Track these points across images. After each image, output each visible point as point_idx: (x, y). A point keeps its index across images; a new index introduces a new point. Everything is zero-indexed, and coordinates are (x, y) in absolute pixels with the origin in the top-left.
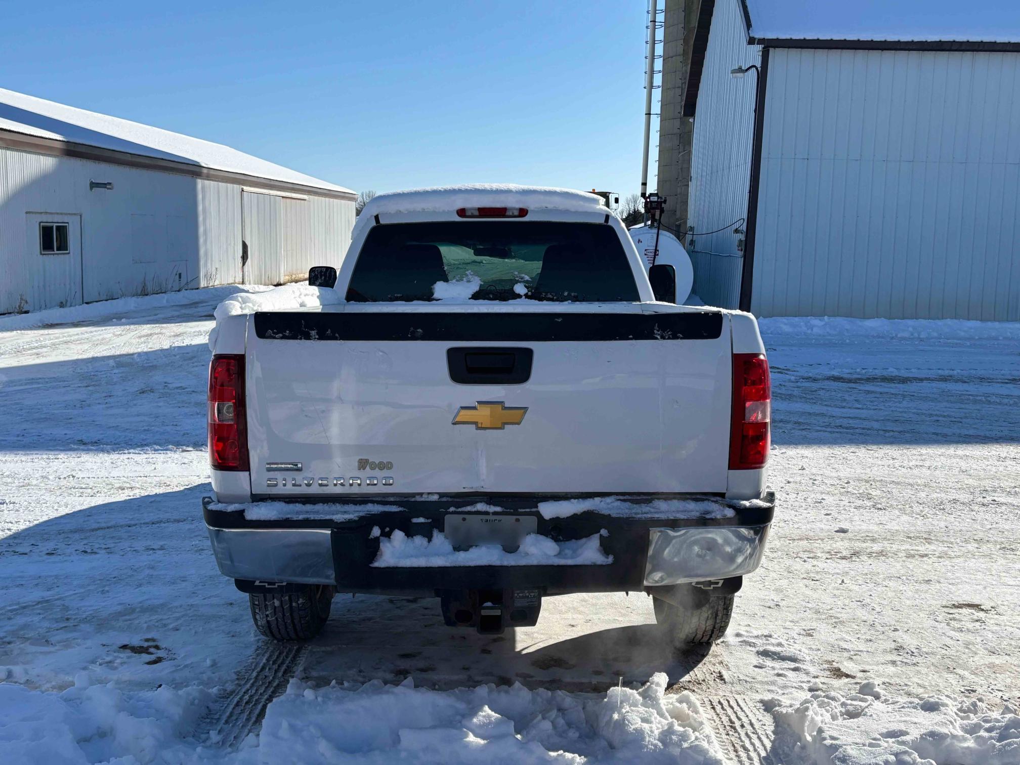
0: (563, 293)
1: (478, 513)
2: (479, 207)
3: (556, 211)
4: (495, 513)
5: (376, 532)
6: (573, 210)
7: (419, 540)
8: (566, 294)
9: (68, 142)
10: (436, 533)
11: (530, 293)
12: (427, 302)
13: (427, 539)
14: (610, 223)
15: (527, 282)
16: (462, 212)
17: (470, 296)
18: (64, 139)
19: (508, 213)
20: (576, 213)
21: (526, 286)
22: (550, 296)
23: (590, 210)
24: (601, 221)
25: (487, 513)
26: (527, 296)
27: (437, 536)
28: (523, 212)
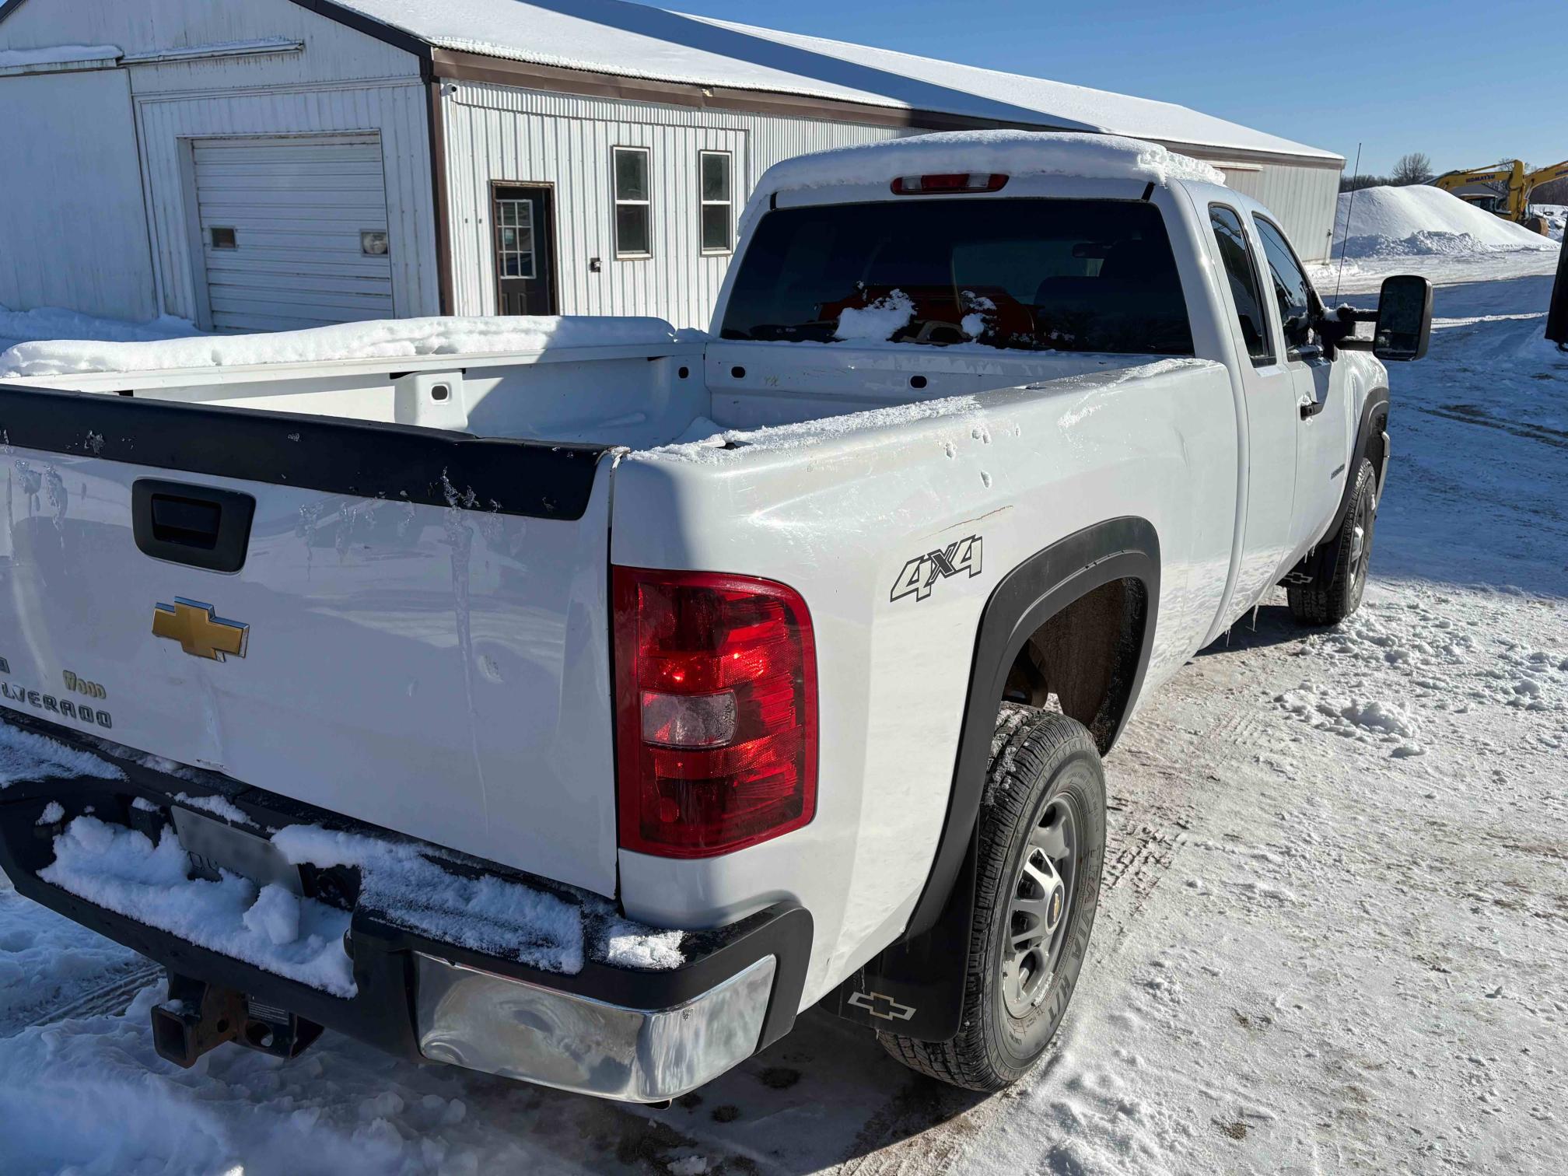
0: (1050, 332)
1: (210, 814)
2: (925, 174)
3: (1058, 178)
4: (234, 824)
5: (53, 813)
6: (1088, 175)
7: (137, 841)
8: (1054, 336)
9: (912, 110)
10: (166, 834)
11: (991, 333)
12: (821, 344)
13: (150, 842)
14: (1153, 199)
15: (988, 311)
16: (898, 185)
17: (889, 336)
18: (908, 107)
19: (974, 184)
20: (1095, 181)
21: (984, 320)
22: (1025, 338)
23: (1117, 175)
24: (1137, 195)
25: (221, 819)
26: (983, 339)
27: (167, 839)
28: (998, 181)
